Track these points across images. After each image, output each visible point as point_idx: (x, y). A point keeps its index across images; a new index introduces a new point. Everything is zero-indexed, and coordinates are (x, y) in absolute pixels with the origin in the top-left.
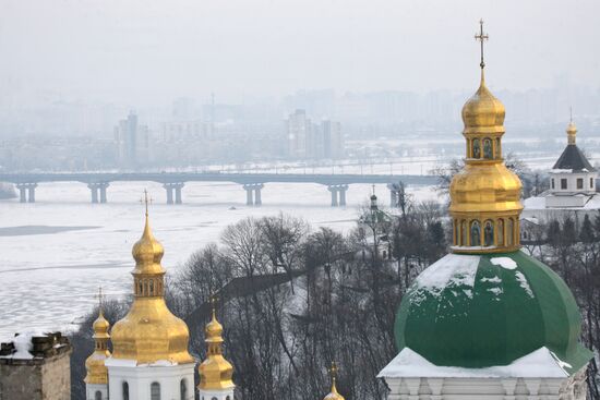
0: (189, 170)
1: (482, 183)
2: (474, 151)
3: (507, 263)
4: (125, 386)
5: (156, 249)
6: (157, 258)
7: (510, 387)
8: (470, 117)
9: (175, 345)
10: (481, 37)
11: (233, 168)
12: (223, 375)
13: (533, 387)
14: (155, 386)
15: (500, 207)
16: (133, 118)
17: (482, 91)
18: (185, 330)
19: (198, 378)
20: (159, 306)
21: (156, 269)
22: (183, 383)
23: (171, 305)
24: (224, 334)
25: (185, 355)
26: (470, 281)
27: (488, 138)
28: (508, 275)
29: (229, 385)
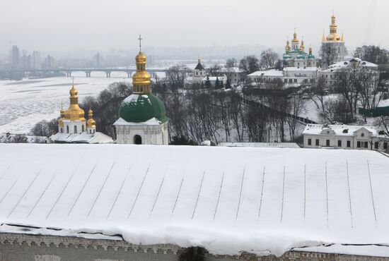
0: (113, 68)
1: (140, 76)
2: (138, 68)
3: (146, 96)
4: (68, 127)
5: (76, 91)
6: (76, 94)
7: (145, 128)
8: (137, 59)
9: (81, 116)
10: (140, 39)
11: (125, 68)
12: (93, 124)
13: (151, 128)
14: (75, 127)
15: (144, 82)
16: (98, 55)
17: (140, 53)
18: (83, 112)
19: (87, 125)
20: (77, 106)
21: (76, 96)
22: (83, 126)
23: (80, 106)
24: (93, 113)
25: (83, 119)
26: (136, 101)
27: (141, 65)
28: (145, 99)
29: (94, 126)
